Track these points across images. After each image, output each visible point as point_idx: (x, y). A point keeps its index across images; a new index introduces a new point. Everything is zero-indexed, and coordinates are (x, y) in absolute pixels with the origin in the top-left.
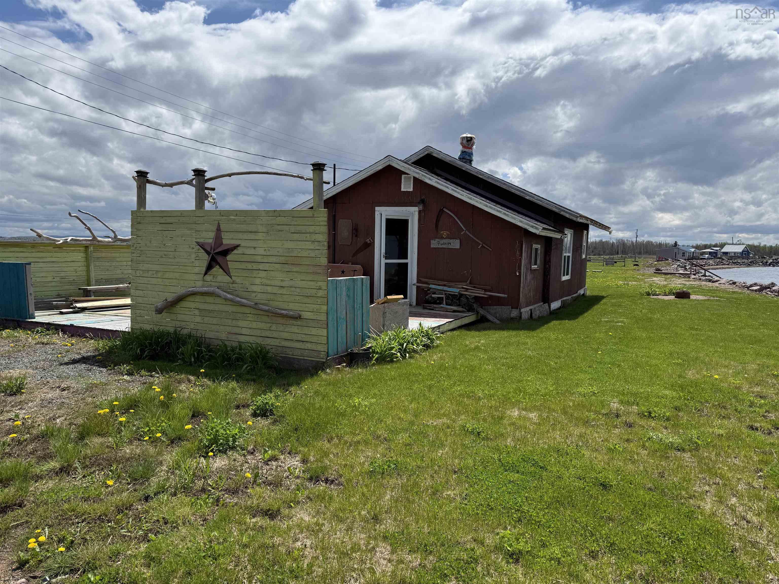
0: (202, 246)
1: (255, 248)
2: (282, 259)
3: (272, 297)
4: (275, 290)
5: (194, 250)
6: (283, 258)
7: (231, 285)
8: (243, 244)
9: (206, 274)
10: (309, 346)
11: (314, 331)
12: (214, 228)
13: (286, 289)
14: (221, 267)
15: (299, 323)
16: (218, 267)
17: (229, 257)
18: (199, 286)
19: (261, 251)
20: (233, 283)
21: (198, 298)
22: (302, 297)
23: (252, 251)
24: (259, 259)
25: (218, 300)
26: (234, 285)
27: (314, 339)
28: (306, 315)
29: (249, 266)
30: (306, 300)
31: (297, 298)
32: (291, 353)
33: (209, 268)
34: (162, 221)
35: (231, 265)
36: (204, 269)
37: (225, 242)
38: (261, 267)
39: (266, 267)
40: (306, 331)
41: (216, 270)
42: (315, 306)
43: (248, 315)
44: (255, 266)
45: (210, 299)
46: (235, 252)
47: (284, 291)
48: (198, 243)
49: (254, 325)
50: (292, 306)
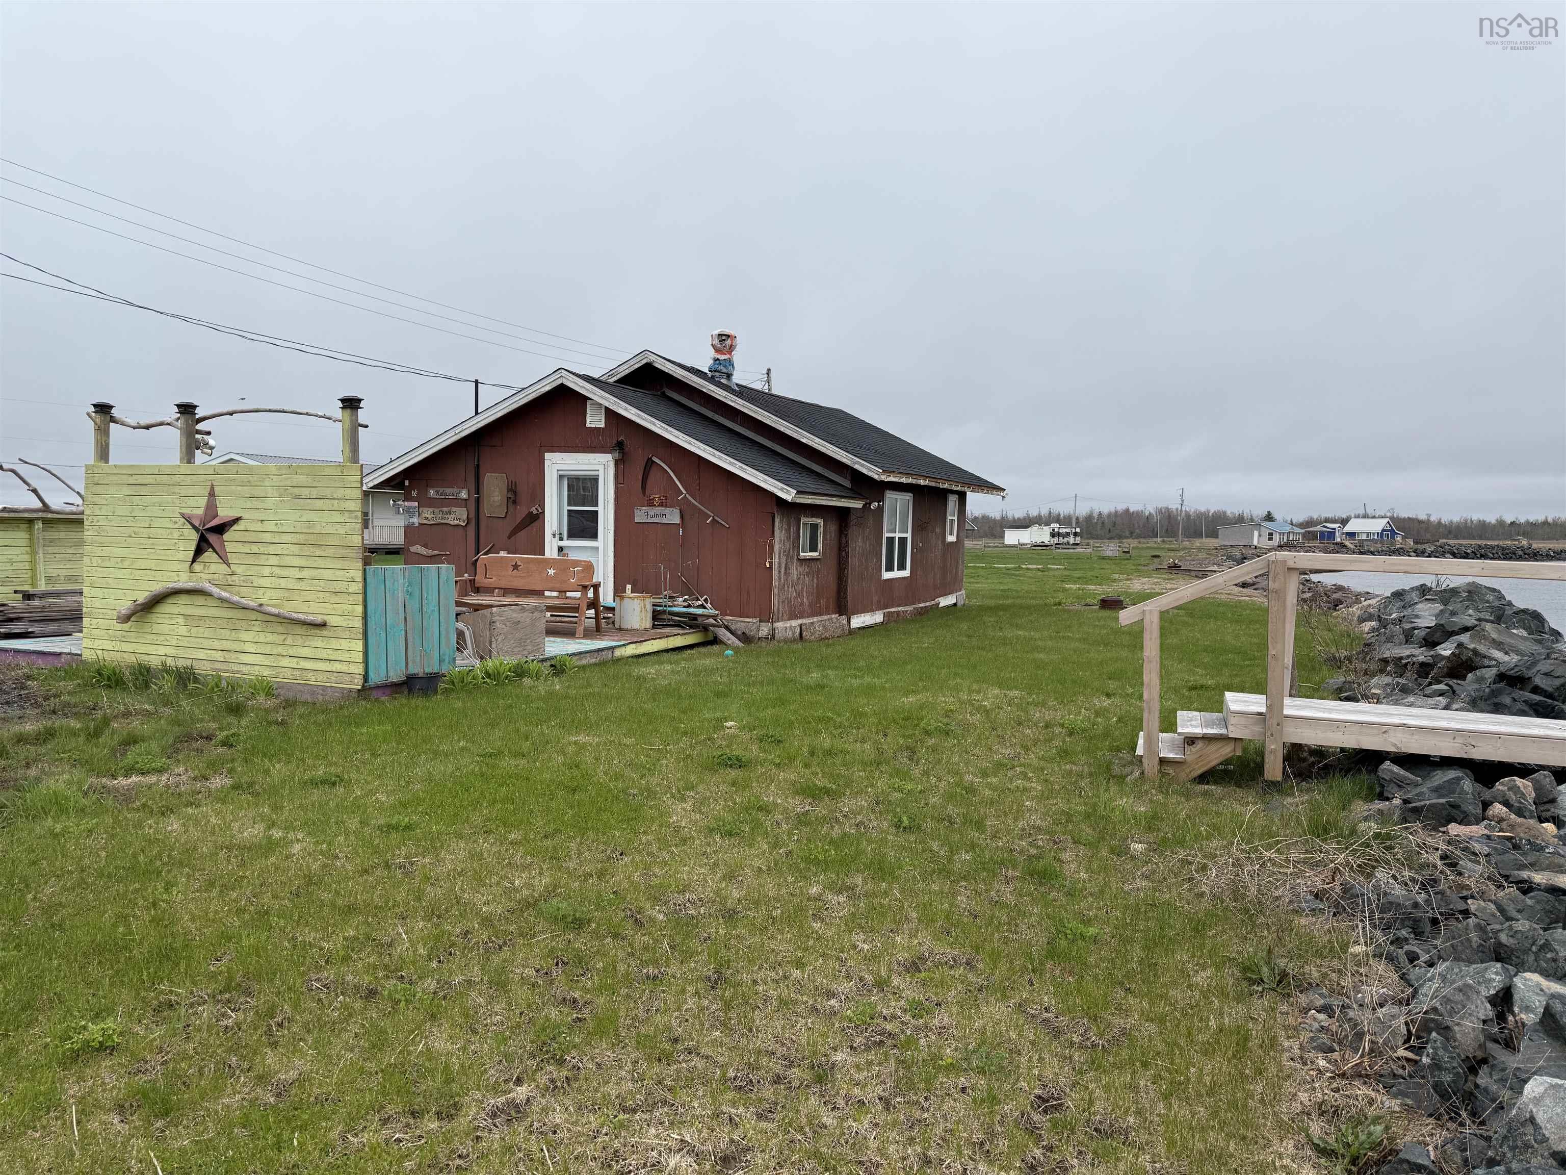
0: (188, 519)
1: (262, 521)
2: (301, 538)
3: (286, 594)
4: (291, 584)
5: (176, 526)
6: (302, 536)
7: (228, 577)
8: (245, 515)
9: (193, 561)
10: (337, 667)
11: (344, 644)
12: (206, 492)
13: (306, 581)
14: (215, 551)
15: (324, 633)
16: (210, 550)
17: (226, 536)
18: (184, 581)
19: (271, 527)
20: (231, 575)
21: (183, 599)
22: (327, 594)
23: (258, 526)
24: (267, 537)
25: (210, 601)
26: (234, 578)
27: (345, 656)
28: (332, 620)
29: (255, 548)
30: (334, 599)
31: (322, 595)
32: (313, 678)
33: (199, 552)
34: (132, 480)
35: (229, 547)
36: (192, 553)
37: (220, 513)
38: (272, 549)
39: (277, 549)
40: (335, 644)
41: (209, 555)
42: (346, 607)
43: (253, 622)
44: (263, 549)
45: (200, 600)
46: (235, 527)
47: (303, 585)
48: (183, 516)
49: (262, 638)
50: (314, 608)
